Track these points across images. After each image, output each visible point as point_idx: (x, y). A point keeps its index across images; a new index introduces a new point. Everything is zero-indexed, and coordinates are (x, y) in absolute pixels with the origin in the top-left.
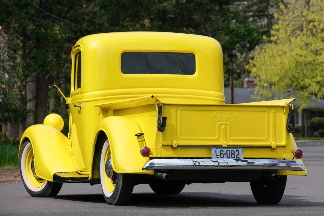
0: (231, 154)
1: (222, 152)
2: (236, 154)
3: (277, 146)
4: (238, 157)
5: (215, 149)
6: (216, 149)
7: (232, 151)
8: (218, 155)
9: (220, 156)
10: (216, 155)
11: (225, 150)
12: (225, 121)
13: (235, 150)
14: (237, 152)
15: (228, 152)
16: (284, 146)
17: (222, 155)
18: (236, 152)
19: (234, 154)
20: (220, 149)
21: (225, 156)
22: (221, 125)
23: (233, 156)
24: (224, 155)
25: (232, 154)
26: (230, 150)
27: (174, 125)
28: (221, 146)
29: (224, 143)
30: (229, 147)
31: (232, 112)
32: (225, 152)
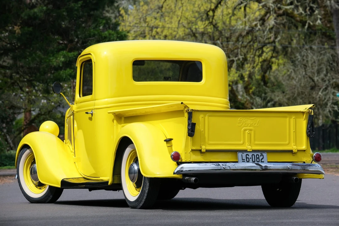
1: (247, 156)
2: (261, 158)
3: (298, 150)
4: (262, 161)
5: (241, 154)
6: (242, 153)
7: (257, 155)
8: (244, 160)
9: (245, 160)
10: (242, 159)
11: (250, 154)
12: (250, 127)
13: (260, 154)
14: (262, 156)
15: (253, 156)
16: (305, 151)
18: (261, 156)
20: (245, 154)
22: (245, 130)
23: (258, 161)
24: (250, 159)
25: (257, 158)
26: (255, 154)
27: (202, 130)
28: (246, 151)
29: (249, 148)
30: (254, 151)
31: (256, 117)
32: (250, 156)
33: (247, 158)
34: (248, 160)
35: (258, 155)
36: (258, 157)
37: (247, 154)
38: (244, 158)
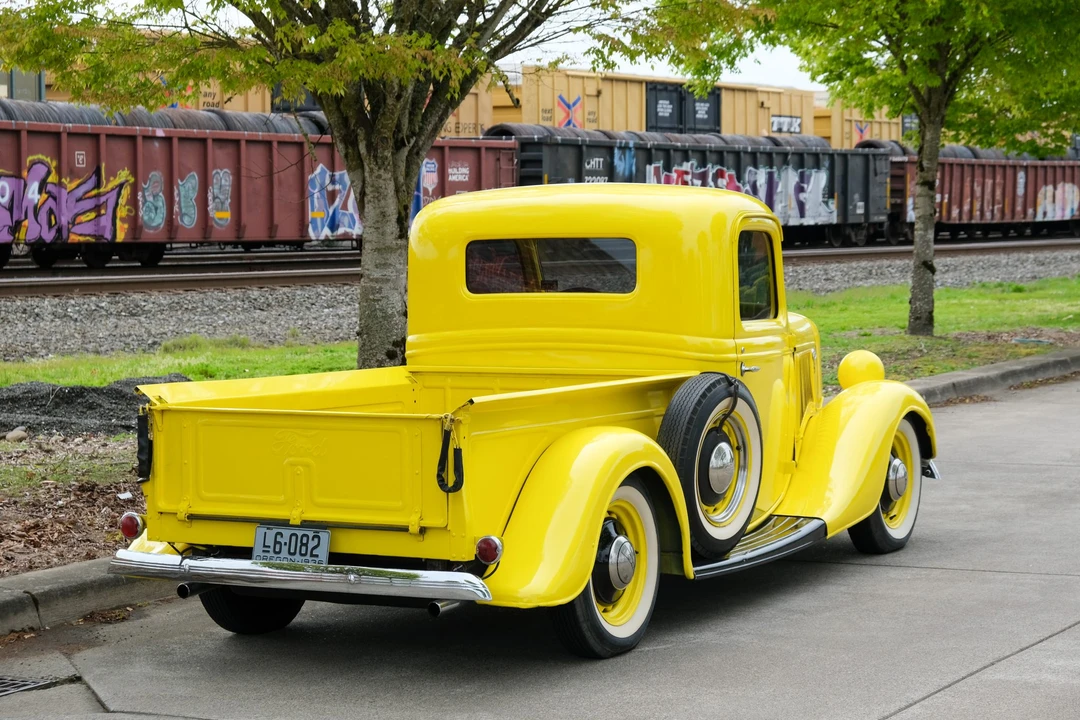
0: (299, 544)
1: (279, 539)
2: (312, 544)
4: (315, 552)
5: (265, 530)
6: (268, 529)
7: (303, 536)
8: (269, 547)
9: (271, 550)
10: (265, 546)
11: (287, 534)
12: (302, 457)
13: (311, 534)
14: (316, 540)
15: (294, 538)
17: (278, 546)
18: (313, 539)
19: (306, 545)
20: (275, 531)
21: (285, 549)
22: (293, 465)
24: (283, 547)
25: (302, 545)
26: (300, 533)
28: (285, 523)
29: (294, 515)
30: (306, 524)
32: (285, 539)
33: (276, 542)
34: (277, 550)
35: (307, 536)
36: (305, 541)
37: (278, 533)
38: (270, 542)
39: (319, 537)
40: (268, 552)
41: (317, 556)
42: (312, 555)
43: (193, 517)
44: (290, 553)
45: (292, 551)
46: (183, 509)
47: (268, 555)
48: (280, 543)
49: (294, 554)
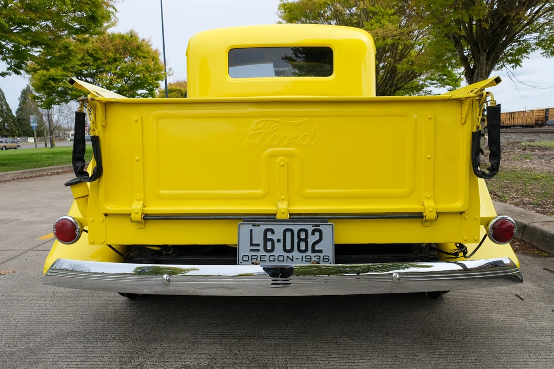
0: (296, 240)
1: (269, 235)
2: (312, 239)
3: (438, 214)
4: (317, 247)
5: (251, 227)
6: (254, 225)
7: (300, 231)
8: (258, 245)
9: (261, 248)
10: (252, 244)
11: (279, 229)
12: (286, 147)
13: (310, 228)
14: (317, 234)
15: (289, 234)
16: (461, 213)
17: (269, 244)
18: (313, 233)
19: (306, 240)
20: (263, 227)
21: (279, 247)
22: (273, 156)
23: (303, 247)
24: (276, 244)
25: (300, 240)
26: (296, 228)
27: (137, 158)
28: (271, 218)
29: (282, 209)
30: (295, 218)
31: (305, 119)
32: (278, 235)
33: (266, 240)
34: (269, 248)
35: (306, 231)
36: (303, 236)
37: (266, 231)
38: (258, 239)
39: (320, 232)
40: (258, 250)
41: (321, 251)
42: (314, 251)
43: (148, 218)
44: (285, 250)
45: (288, 247)
46: (136, 208)
47: (259, 254)
48: (272, 240)
49: (292, 250)
